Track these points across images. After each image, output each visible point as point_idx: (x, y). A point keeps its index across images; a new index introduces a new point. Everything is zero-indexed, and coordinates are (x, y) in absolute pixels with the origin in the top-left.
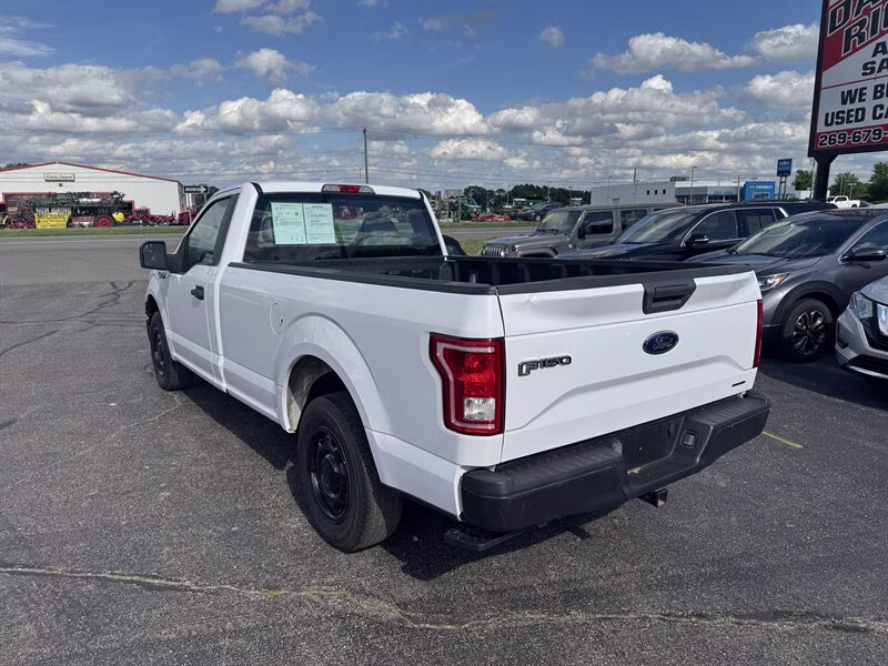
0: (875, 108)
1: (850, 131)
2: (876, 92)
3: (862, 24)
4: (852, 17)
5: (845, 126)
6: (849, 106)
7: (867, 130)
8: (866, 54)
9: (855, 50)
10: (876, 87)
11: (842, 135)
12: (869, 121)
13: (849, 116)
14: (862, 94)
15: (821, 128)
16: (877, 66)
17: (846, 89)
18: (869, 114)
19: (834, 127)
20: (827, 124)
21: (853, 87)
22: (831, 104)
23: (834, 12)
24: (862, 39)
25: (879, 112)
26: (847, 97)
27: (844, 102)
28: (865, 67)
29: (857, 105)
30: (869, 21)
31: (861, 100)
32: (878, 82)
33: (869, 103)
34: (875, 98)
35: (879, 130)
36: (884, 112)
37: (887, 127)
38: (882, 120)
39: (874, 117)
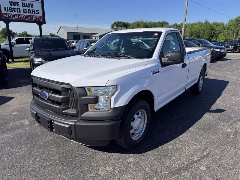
0: (24, 9)
1: (16, 15)
5: (13, 13)
6: (13, 7)
7: (23, 16)
10: (22, 3)
11: (13, 15)
12: (22, 13)
15: (3, 11)
17: (11, 0)
18: (22, 11)
19: (9, 12)
20: (5, 10)
22: (6, 4)
25: (25, 11)
26: (12, 3)
27: (11, 5)
29: (16, 7)
31: (18, 6)
33: (22, 8)
34: (23, 6)
35: (27, 16)
36: (27, 11)
37: (29, 16)
38: (27, 14)
39: (24, 12)
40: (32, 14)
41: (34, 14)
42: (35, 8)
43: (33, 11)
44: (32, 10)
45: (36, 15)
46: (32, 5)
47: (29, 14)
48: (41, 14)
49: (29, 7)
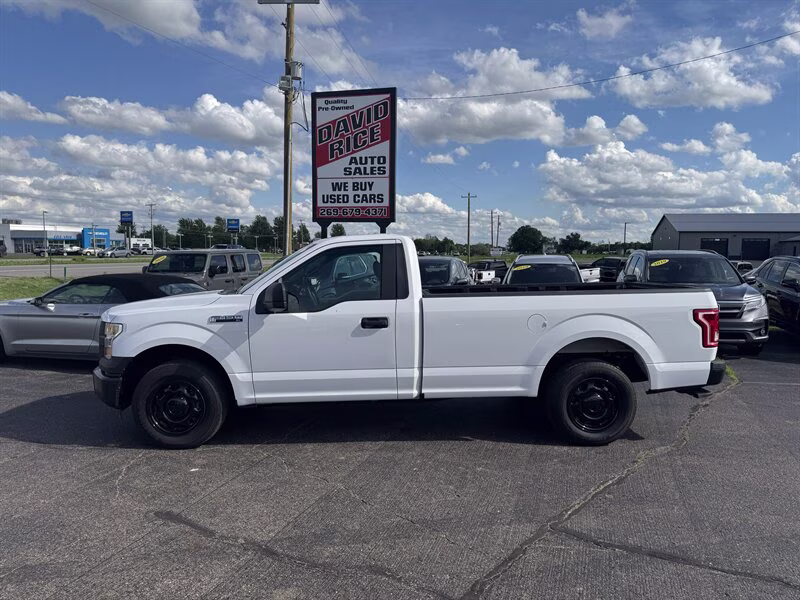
0: (355, 196)
1: (340, 208)
2: (354, 186)
3: (340, 143)
4: (333, 137)
5: (336, 204)
6: (337, 193)
7: (352, 208)
8: (345, 162)
9: (337, 159)
10: (354, 183)
11: (336, 210)
12: (351, 203)
13: (338, 199)
14: (345, 187)
15: (320, 203)
16: (353, 171)
17: (335, 181)
18: (351, 199)
19: (329, 204)
20: (324, 202)
21: (339, 181)
22: (325, 189)
23: (321, 131)
24: (341, 152)
25: (357, 199)
26: (335, 187)
27: (334, 190)
28: (345, 170)
29: (342, 192)
30: (345, 142)
31: (345, 190)
32: (355, 181)
33: (351, 193)
34: (354, 190)
35: (358, 210)
36: (360, 199)
37: (363, 208)
38: (360, 204)
39: (355, 201)
40: (369, 204)
41: (372, 204)
42: (375, 191)
43: (372, 198)
44: (370, 195)
45: (377, 204)
46: (371, 186)
47: (364, 204)
48: (386, 203)
49: (365, 189)
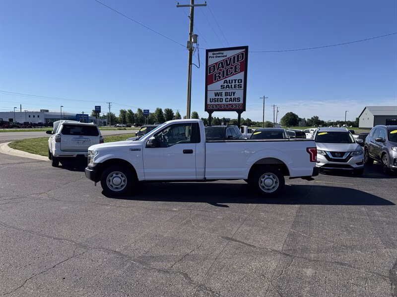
0: (226, 99)
1: (218, 105)
2: (225, 94)
3: (219, 73)
4: (216, 71)
5: (217, 103)
6: (217, 97)
7: (224, 105)
8: (221, 82)
9: (218, 81)
10: (225, 93)
11: (216, 105)
12: (224, 102)
13: (218, 100)
14: (221, 94)
15: (209, 103)
16: (225, 87)
17: (216, 92)
18: (224, 100)
19: (213, 103)
20: (210, 101)
21: (218, 92)
22: (211, 95)
23: (210, 68)
24: (220, 78)
26: (216, 94)
27: (216, 96)
28: (221, 86)
29: (220, 97)
30: (222, 73)
31: (221, 96)
32: (226, 91)
33: (224, 97)
34: (226, 96)
35: (227, 105)
36: (229, 100)
37: (230, 104)
38: (228, 103)
39: (226, 101)
40: (233, 103)
41: (235, 102)
42: (236, 96)
43: (235, 99)
44: (234, 98)
45: (237, 103)
46: (234, 94)
47: (231, 103)
48: (241, 102)
49: (231, 95)
